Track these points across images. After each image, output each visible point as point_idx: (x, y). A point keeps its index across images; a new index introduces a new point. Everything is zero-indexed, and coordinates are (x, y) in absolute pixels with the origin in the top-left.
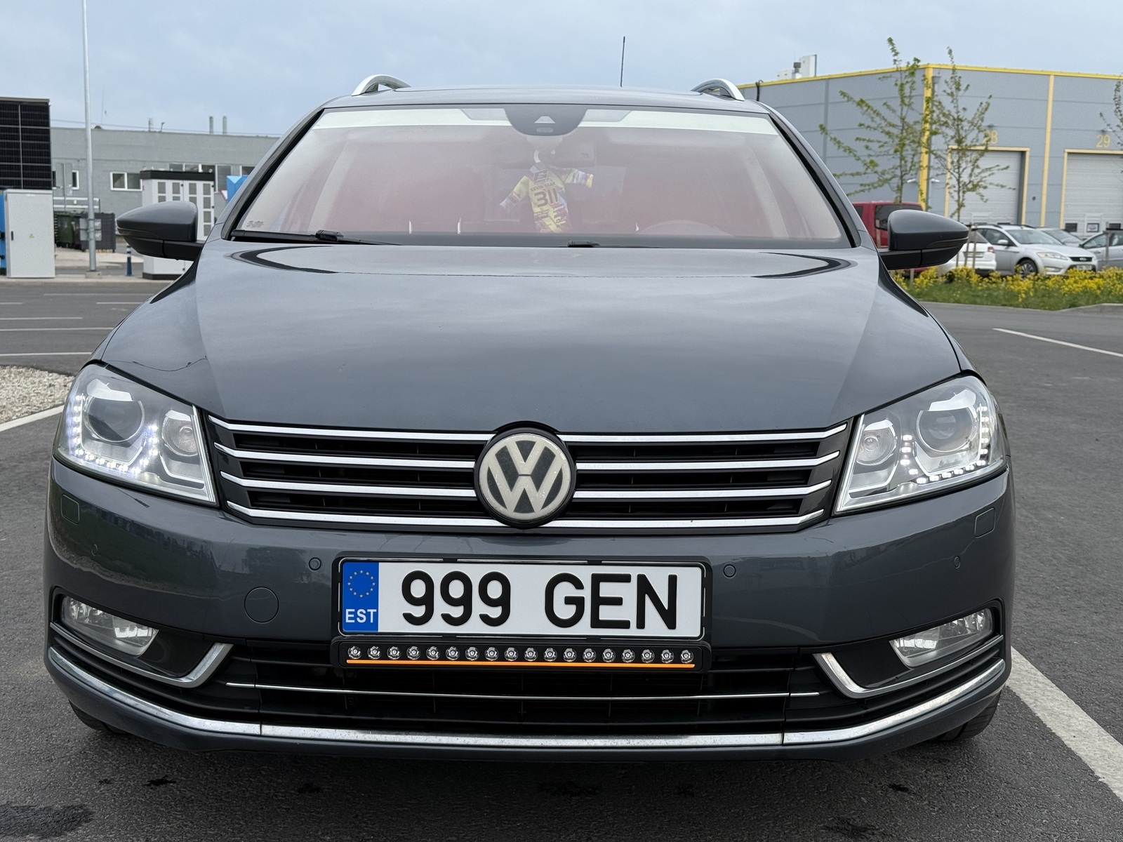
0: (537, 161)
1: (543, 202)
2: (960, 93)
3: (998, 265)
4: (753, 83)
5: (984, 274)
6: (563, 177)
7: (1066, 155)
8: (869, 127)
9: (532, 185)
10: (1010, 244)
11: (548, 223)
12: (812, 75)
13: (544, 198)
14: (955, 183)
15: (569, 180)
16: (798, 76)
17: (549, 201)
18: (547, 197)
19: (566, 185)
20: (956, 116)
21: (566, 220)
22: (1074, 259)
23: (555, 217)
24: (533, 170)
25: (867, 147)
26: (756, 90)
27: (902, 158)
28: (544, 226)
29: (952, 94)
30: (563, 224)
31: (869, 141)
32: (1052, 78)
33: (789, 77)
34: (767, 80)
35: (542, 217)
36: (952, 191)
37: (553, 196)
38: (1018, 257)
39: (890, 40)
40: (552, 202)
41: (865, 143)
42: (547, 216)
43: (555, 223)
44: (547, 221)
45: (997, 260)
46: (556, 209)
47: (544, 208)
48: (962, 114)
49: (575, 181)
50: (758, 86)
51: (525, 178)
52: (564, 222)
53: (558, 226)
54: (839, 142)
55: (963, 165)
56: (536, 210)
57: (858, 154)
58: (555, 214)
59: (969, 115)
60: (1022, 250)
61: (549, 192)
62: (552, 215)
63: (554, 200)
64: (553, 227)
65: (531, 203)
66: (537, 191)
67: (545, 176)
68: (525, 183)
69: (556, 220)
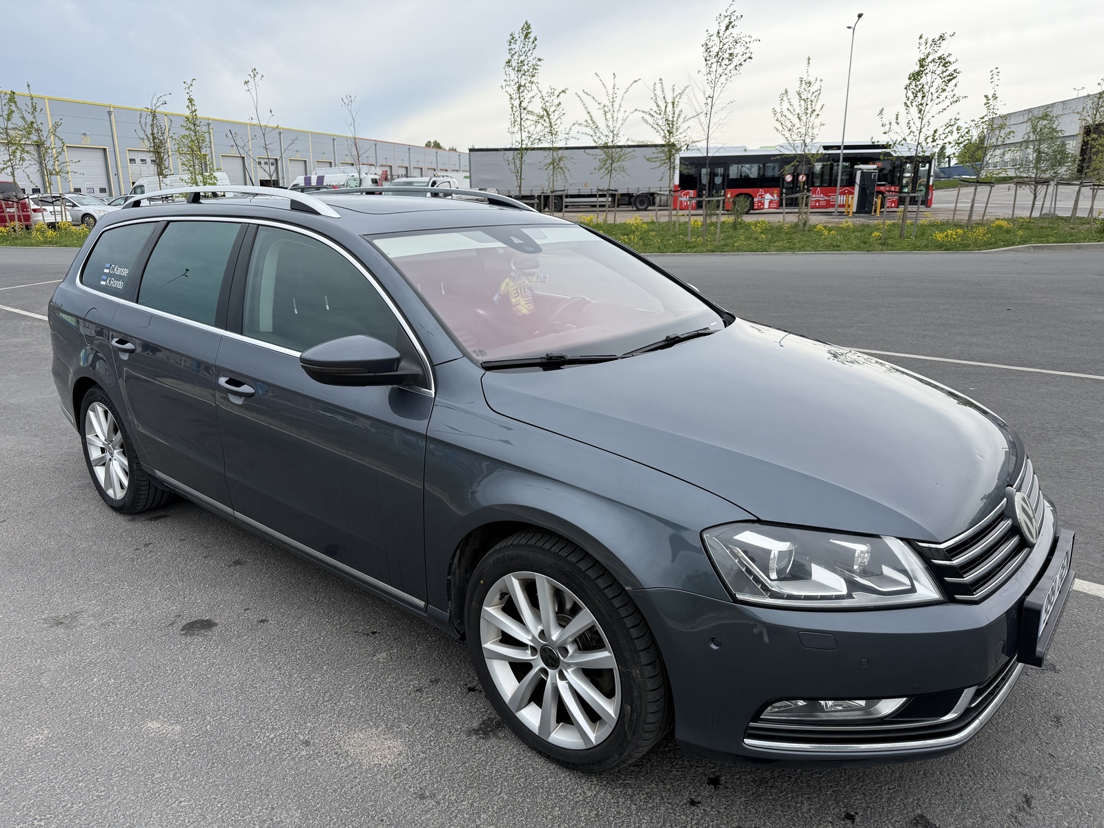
0: (514, 268)
1: (516, 295)
3: (74, 220)
5: (72, 224)
6: (530, 278)
9: (512, 284)
11: (520, 309)
13: (517, 292)
17: (521, 294)
18: (519, 291)
23: (525, 304)
24: (513, 274)
28: (518, 310)
30: (531, 309)
35: (517, 305)
37: (522, 290)
38: (82, 213)
42: (519, 303)
43: (527, 309)
44: (520, 307)
45: (72, 216)
46: (524, 299)
47: (518, 299)
51: (507, 280)
52: (532, 307)
53: (528, 311)
56: (514, 300)
58: (526, 302)
60: (83, 209)
61: (520, 288)
62: (523, 303)
63: (523, 294)
64: (525, 311)
65: (511, 296)
66: (514, 288)
67: (519, 278)
68: (507, 284)
69: (526, 306)
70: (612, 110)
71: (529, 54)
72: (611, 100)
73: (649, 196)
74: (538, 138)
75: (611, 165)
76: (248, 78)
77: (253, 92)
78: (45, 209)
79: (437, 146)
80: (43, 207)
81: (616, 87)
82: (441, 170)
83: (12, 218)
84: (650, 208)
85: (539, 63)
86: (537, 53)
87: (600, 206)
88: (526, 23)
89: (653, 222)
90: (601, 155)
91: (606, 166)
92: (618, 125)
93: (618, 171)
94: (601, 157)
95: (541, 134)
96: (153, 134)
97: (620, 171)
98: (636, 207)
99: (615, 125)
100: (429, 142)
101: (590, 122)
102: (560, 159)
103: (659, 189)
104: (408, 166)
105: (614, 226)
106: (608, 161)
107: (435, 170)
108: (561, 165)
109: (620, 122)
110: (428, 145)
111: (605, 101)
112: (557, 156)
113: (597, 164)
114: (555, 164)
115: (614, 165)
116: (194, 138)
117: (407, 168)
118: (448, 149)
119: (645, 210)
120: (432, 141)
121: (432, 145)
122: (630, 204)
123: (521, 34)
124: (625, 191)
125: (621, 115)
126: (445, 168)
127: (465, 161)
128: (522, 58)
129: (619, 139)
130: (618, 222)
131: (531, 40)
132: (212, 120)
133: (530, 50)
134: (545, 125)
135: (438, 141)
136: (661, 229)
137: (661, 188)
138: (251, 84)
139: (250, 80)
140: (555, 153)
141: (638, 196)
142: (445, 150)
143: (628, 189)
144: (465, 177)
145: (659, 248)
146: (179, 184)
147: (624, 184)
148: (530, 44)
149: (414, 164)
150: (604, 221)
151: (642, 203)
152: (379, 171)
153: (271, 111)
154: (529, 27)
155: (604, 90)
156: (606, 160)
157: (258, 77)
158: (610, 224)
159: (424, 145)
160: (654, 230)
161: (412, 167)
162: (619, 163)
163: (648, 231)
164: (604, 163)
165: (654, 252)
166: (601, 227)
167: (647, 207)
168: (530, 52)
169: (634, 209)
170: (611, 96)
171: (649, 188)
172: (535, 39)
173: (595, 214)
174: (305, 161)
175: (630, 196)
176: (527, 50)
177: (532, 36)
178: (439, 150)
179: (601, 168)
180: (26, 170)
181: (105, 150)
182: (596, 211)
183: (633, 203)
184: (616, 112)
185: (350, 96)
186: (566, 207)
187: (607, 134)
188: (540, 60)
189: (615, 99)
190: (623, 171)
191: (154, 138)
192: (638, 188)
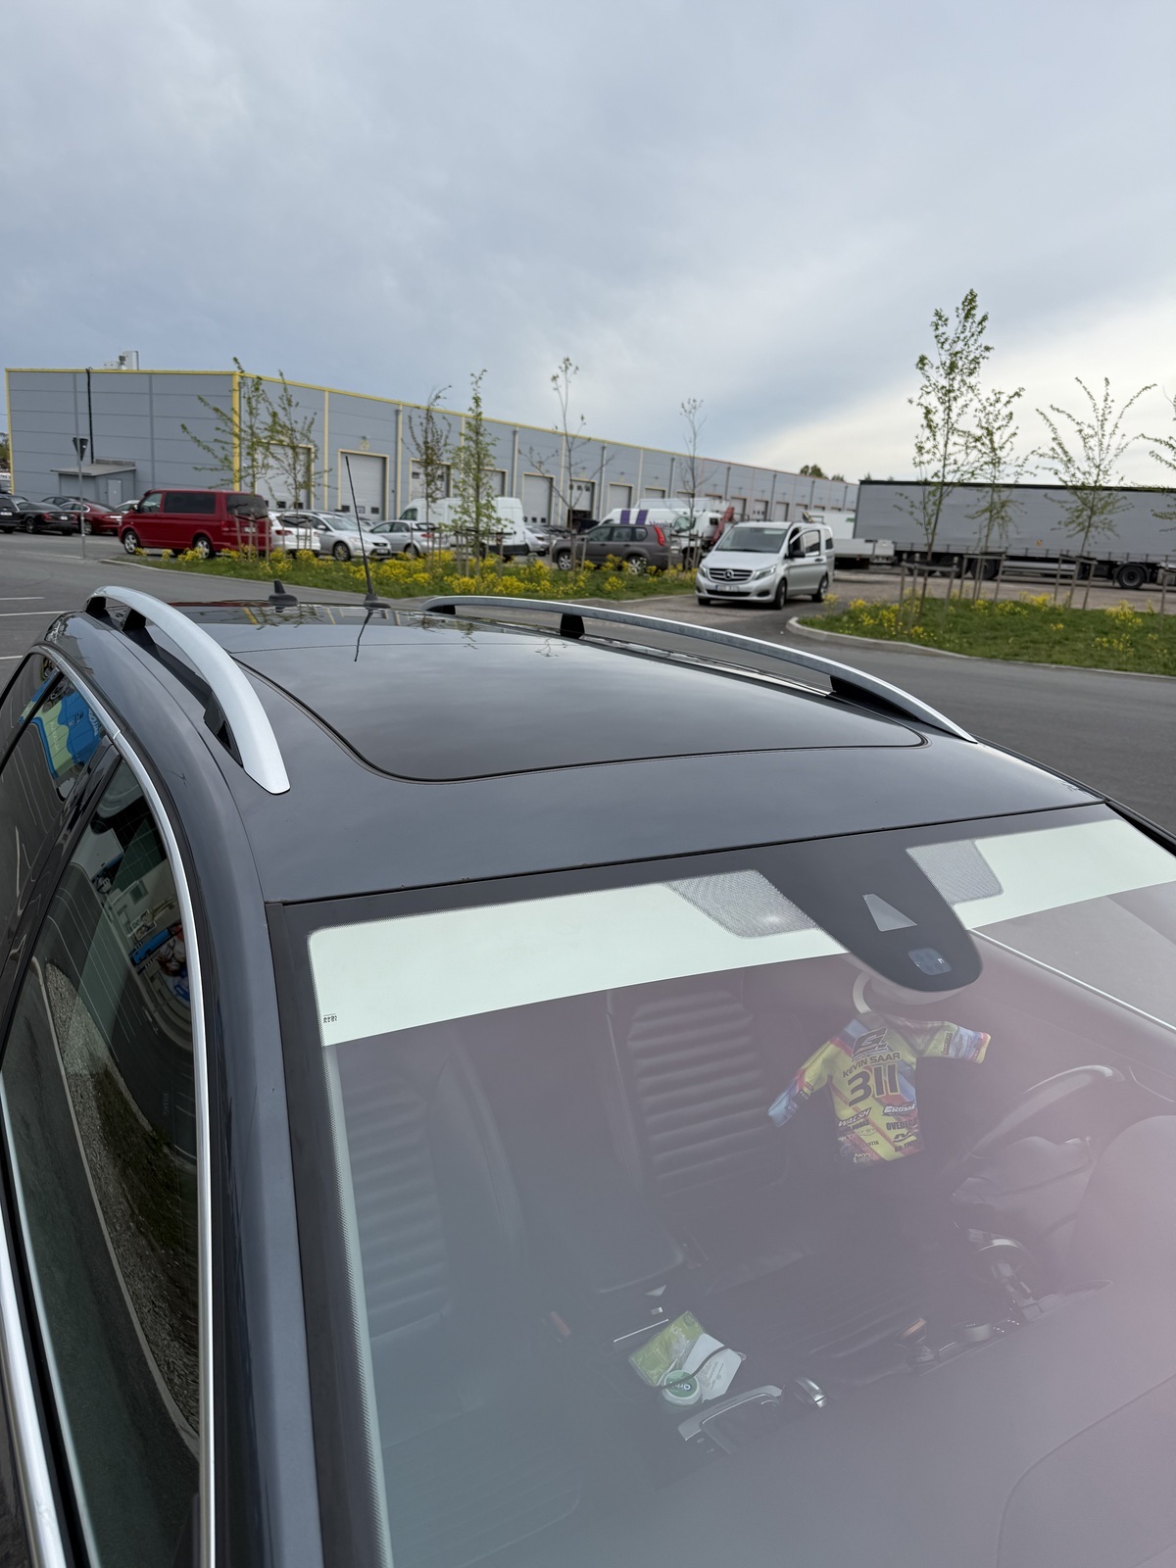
0: (862, 1007)
1: (860, 1093)
2: (292, 409)
3: (322, 548)
4: (83, 368)
5: (316, 554)
6: (919, 1041)
7: (339, 454)
8: (224, 431)
9: (846, 1062)
10: (327, 529)
11: (867, 1140)
12: (135, 368)
13: (864, 1086)
14: (293, 482)
15: (937, 1047)
16: (124, 368)
17: (874, 1089)
18: (872, 1082)
19: (924, 1061)
20: (289, 426)
21: (916, 1134)
22: (376, 544)
23: (890, 1126)
24: (853, 1029)
25: (223, 448)
26: (86, 375)
27: (254, 460)
28: (859, 1146)
29: (284, 409)
30: (909, 1144)
31: (226, 443)
32: (327, 394)
33: (115, 367)
34: (96, 367)
35: (855, 1127)
36: (290, 488)
37: (885, 1078)
38: (333, 541)
39: (235, 360)
40: (880, 1092)
41: (222, 444)
42: (867, 1122)
43: (892, 1143)
44: (866, 1135)
45: (321, 543)
46: (888, 1110)
47: (861, 1106)
48: (294, 425)
49: (952, 1053)
50: (88, 372)
51: (831, 1048)
52: (913, 1138)
53: (898, 1149)
54: (199, 441)
55: (298, 468)
56: (846, 1113)
57: (216, 453)
58: (892, 1120)
59: (298, 427)
60: (337, 535)
61: (878, 1072)
62: (882, 1122)
63: (886, 1086)
64: (884, 1150)
65: (837, 1099)
66: (855, 1072)
67: (876, 1041)
68: (830, 1063)
69: (892, 1134)
70: (1100, 433)
71: (970, 342)
72: (1100, 418)
73: (1145, 568)
74: (971, 470)
75: (1090, 518)
76: (557, 371)
77: (563, 390)
78: (290, 532)
79: (817, 472)
80: (286, 529)
81: (1110, 399)
82: (816, 507)
83: (245, 540)
84: (1144, 586)
85: (986, 354)
86: (984, 340)
87: (1063, 577)
88: (971, 293)
89: (1152, 615)
90: (1074, 502)
91: (1080, 520)
92: (1110, 457)
93: (1100, 530)
94: (1074, 506)
95: (977, 464)
96: (426, 443)
97: (1103, 529)
98: (1121, 582)
99: (1103, 456)
100: (807, 467)
101: (1059, 451)
102: (1003, 505)
103: (1164, 558)
104: (769, 500)
105: (1083, 613)
106: (1085, 513)
107: (806, 507)
108: (1003, 514)
109: (1113, 451)
110: (804, 471)
111: (1089, 418)
112: (999, 498)
113: (1065, 516)
114: (995, 512)
115: (1095, 519)
116: (474, 452)
117: (767, 502)
118: (830, 478)
119: (1137, 588)
120: (811, 465)
121: (810, 471)
122: (1110, 577)
123: (960, 311)
124: (1105, 558)
125: (1116, 441)
126: (823, 505)
127: (852, 496)
128: (959, 346)
129: (1108, 478)
130: (1090, 607)
131: (978, 319)
132: (520, 427)
133: (973, 335)
134: (984, 450)
135: (820, 466)
136: (1167, 627)
137: (1167, 556)
138: (561, 381)
139: (561, 375)
140: (995, 496)
141: (1125, 566)
142: (826, 478)
143: (1110, 553)
144: (849, 520)
145: (1165, 665)
146: (446, 511)
147: (1103, 546)
148: (975, 325)
149: (778, 497)
150: (1065, 605)
151: (1131, 577)
152: (724, 506)
153: (582, 418)
154: (972, 300)
155: (1090, 403)
156: (1082, 510)
157: (571, 369)
158: (1076, 611)
159: (797, 471)
160: (1154, 630)
161: (774, 502)
162: (1102, 517)
163: (1146, 630)
164: (1076, 514)
165: (1157, 672)
166: (1060, 614)
167: (1140, 584)
168: (973, 339)
169: (1117, 585)
170: (1101, 412)
171: (1147, 556)
172: (985, 318)
173: (1052, 589)
174: (630, 488)
175: (1111, 564)
176: (969, 334)
177: (978, 314)
178: (818, 481)
179: (1070, 523)
180: (269, 481)
181: (384, 459)
182: (1053, 584)
183: (1115, 576)
184: (1107, 438)
185: (694, 401)
186: (1003, 572)
187: (1087, 469)
188: (987, 349)
189: (1107, 417)
190: (1110, 529)
191: (427, 448)
192: (1128, 554)
